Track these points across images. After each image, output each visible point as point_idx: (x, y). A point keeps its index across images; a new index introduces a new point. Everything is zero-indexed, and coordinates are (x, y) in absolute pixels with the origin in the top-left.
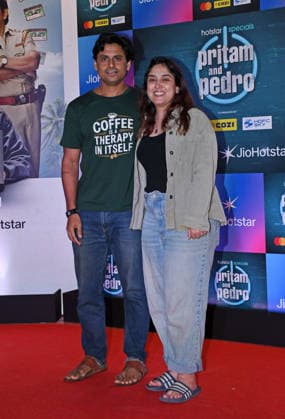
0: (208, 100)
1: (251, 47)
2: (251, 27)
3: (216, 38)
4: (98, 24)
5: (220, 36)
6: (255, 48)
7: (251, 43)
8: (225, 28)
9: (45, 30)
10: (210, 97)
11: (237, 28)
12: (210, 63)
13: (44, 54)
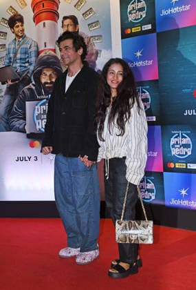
4: (134, 30)
9: (101, 36)
13: (101, 51)
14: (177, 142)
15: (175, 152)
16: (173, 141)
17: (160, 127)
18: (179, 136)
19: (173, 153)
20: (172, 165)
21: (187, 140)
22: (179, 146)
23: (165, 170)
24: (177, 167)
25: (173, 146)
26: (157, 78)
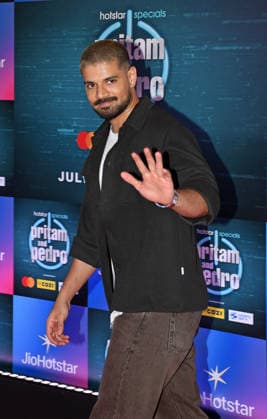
1: (162, 41)
2: (162, 14)
3: (117, 25)
5: (124, 22)
6: (166, 44)
7: (162, 35)
8: (130, 12)
11: (145, 15)
14: (42, 235)
15: (37, 255)
16: (35, 232)
17: (12, 199)
18: (46, 223)
19: (34, 257)
20: (30, 283)
21: (61, 234)
22: (45, 244)
23: (17, 292)
24: (39, 286)
25: (35, 243)
26: (12, 99)
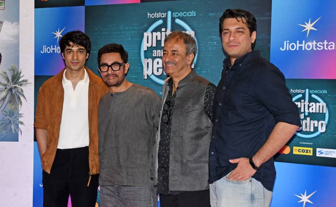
0: (151, 80)
8: (169, 13)
10: (153, 77)
12: (154, 45)
13: (1, 23)
